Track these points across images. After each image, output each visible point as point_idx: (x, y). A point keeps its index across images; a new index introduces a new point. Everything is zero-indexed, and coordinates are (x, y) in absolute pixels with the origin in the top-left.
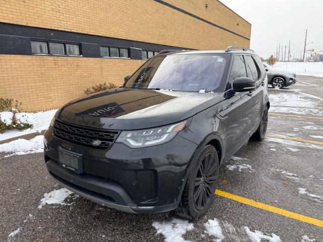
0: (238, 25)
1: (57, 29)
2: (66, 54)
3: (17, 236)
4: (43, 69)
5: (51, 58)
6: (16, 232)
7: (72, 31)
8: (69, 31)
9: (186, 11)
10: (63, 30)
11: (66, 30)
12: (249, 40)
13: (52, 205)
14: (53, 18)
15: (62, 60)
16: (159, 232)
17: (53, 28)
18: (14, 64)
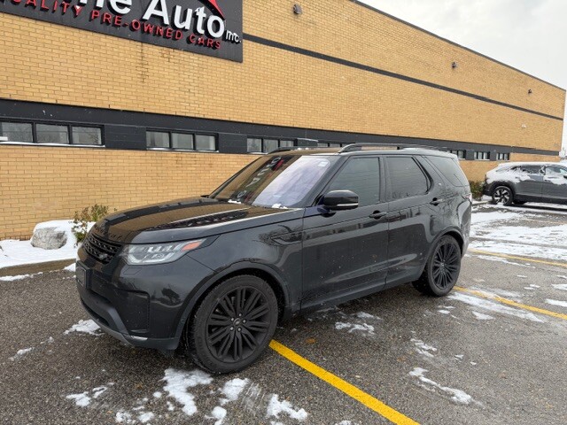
0: (530, 92)
1: (183, 114)
2: (195, 148)
3: (24, 355)
4: (159, 168)
5: (172, 155)
6: (26, 350)
7: (206, 117)
8: (202, 116)
9: (409, 76)
10: (193, 115)
11: (197, 116)
12: (562, 119)
13: (80, 332)
14: (181, 100)
15: (187, 157)
16: (165, 379)
17: (178, 114)
18: (122, 161)
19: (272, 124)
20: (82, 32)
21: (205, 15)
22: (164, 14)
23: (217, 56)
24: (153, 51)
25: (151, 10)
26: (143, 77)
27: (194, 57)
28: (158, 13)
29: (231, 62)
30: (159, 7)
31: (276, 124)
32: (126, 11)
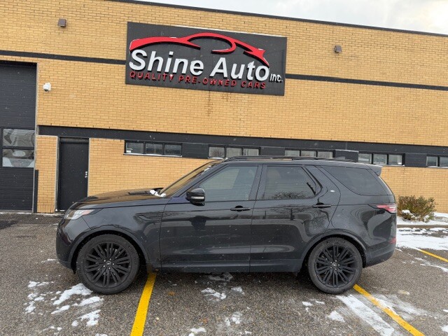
7: (252, 136)
19: (310, 139)
20: (174, 89)
21: (254, 67)
22: (225, 71)
23: (263, 93)
24: (217, 96)
25: (216, 70)
26: (209, 112)
27: (246, 96)
28: (220, 71)
29: (274, 96)
30: (221, 67)
31: (313, 139)
32: (200, 73)
